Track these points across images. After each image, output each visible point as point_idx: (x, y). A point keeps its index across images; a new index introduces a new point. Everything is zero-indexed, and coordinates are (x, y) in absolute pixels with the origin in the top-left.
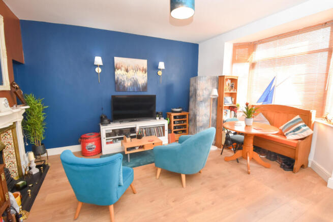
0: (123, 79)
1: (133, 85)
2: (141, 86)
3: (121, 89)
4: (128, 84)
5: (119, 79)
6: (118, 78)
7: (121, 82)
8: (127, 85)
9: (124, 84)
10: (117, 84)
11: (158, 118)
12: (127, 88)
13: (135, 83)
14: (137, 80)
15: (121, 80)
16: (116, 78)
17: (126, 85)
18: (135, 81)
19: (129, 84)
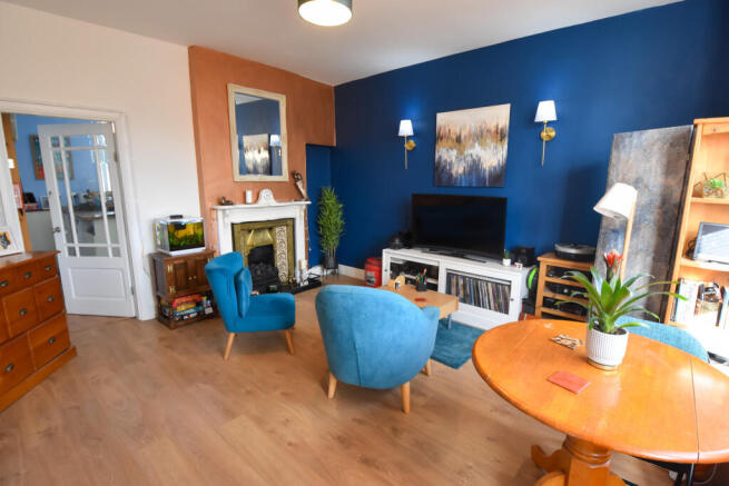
0: (449, 160)
1: (470, 173)
2: (487, 173)
3: (444, 180)
4: (458, 169)
5: (443, 159)
6: (440, 157)
7: (445, 167)
8: (457, 172)
9: (450, 169)
10: (437, 170)
11: (507, 262)
12: (456, 178)
13: (475, 167)
14: (479, 160)
15: (446, 161)
16: (437, 157)
17: (454, 172)
18: (474, 161)
19: (461, 171)
